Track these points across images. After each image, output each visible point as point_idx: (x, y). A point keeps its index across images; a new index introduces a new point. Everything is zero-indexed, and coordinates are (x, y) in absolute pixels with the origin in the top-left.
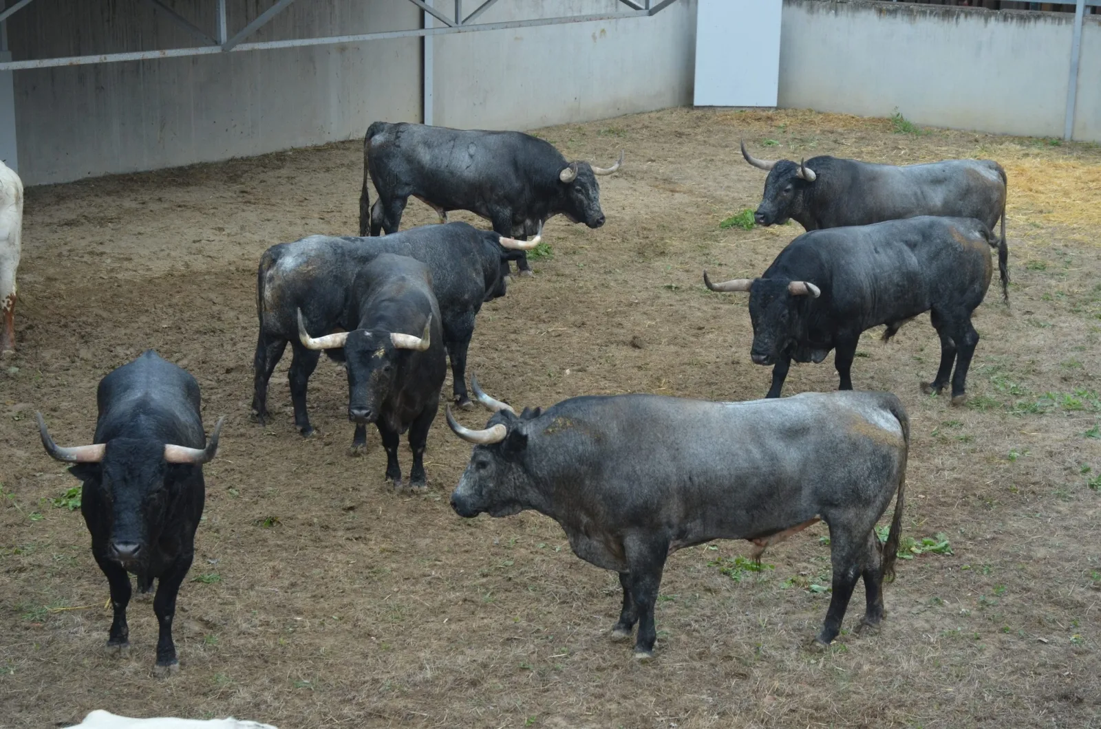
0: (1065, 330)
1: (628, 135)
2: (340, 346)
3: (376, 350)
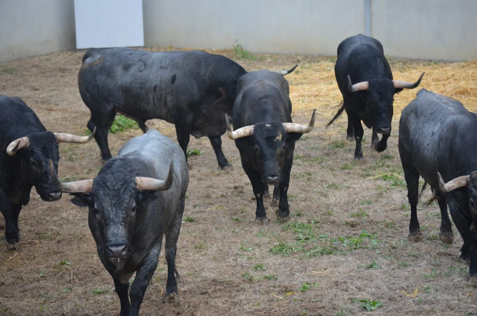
0: (357, 190)
1: (19, 73)
2: (248, 135)
3: (277, 135)
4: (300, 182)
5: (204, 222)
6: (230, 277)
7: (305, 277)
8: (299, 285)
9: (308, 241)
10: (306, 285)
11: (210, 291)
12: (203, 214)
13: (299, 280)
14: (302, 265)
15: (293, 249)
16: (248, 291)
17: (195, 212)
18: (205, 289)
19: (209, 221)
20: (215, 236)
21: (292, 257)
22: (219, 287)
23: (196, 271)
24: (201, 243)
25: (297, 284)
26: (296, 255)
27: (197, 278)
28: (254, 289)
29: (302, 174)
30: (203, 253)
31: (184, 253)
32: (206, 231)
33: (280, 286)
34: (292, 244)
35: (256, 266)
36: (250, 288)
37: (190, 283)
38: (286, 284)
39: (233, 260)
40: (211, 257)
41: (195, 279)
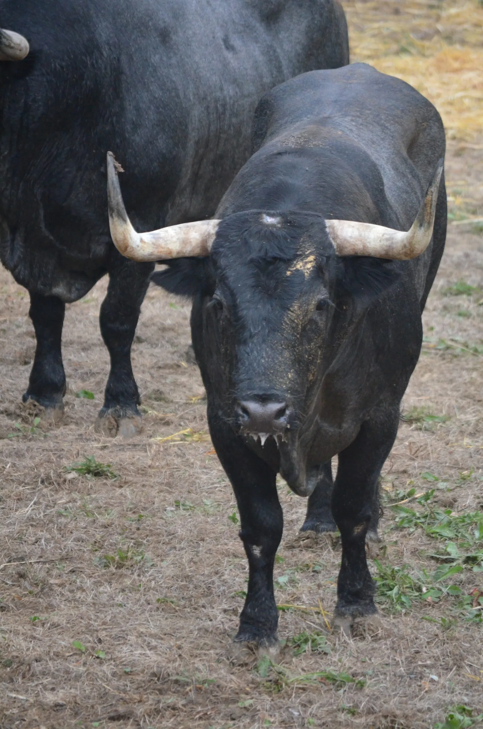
4: (464, 373)
5: (140, 479)
6: (211, 670)
7: (457, 689)
8: (436, 713)
9: (476, 569)
10: (458, 716)
11: (140, 710)
12: (139, 455)
13: (437, 695)
14: (449, 647)
15: (424, 590)
16: (264, 721)
17: (115, 445)
18: (125, 701)
19: (157, 480)
20: (171, 528)
21: (420, 616)
22: (171, 699)
23: (100, 641)
24: (125, 548)
25: (429, 710)
26: (434, 613)
27: (101, 663)
28: (285, 715)
29: (472, 345)
30: (128, 582)
31: (65, 578)
32: (145, 509)
33: (370, 712)
34: (420, 574)
35: (296, 637)
36: (272, 708)
37: (78, 678)
38: (392, 705)
39: (225, 611)
40: (153, 597)
41: (97, 669)
